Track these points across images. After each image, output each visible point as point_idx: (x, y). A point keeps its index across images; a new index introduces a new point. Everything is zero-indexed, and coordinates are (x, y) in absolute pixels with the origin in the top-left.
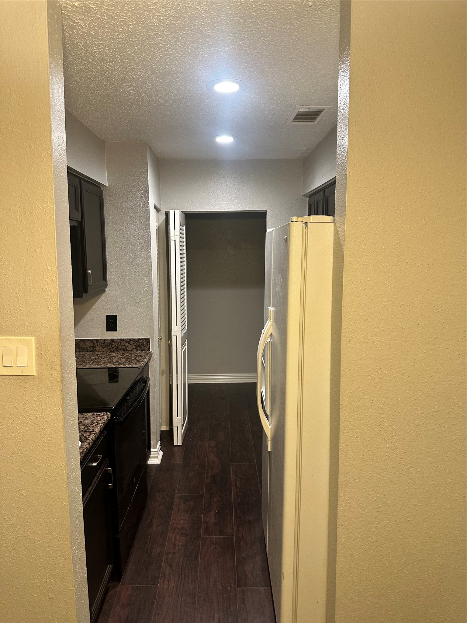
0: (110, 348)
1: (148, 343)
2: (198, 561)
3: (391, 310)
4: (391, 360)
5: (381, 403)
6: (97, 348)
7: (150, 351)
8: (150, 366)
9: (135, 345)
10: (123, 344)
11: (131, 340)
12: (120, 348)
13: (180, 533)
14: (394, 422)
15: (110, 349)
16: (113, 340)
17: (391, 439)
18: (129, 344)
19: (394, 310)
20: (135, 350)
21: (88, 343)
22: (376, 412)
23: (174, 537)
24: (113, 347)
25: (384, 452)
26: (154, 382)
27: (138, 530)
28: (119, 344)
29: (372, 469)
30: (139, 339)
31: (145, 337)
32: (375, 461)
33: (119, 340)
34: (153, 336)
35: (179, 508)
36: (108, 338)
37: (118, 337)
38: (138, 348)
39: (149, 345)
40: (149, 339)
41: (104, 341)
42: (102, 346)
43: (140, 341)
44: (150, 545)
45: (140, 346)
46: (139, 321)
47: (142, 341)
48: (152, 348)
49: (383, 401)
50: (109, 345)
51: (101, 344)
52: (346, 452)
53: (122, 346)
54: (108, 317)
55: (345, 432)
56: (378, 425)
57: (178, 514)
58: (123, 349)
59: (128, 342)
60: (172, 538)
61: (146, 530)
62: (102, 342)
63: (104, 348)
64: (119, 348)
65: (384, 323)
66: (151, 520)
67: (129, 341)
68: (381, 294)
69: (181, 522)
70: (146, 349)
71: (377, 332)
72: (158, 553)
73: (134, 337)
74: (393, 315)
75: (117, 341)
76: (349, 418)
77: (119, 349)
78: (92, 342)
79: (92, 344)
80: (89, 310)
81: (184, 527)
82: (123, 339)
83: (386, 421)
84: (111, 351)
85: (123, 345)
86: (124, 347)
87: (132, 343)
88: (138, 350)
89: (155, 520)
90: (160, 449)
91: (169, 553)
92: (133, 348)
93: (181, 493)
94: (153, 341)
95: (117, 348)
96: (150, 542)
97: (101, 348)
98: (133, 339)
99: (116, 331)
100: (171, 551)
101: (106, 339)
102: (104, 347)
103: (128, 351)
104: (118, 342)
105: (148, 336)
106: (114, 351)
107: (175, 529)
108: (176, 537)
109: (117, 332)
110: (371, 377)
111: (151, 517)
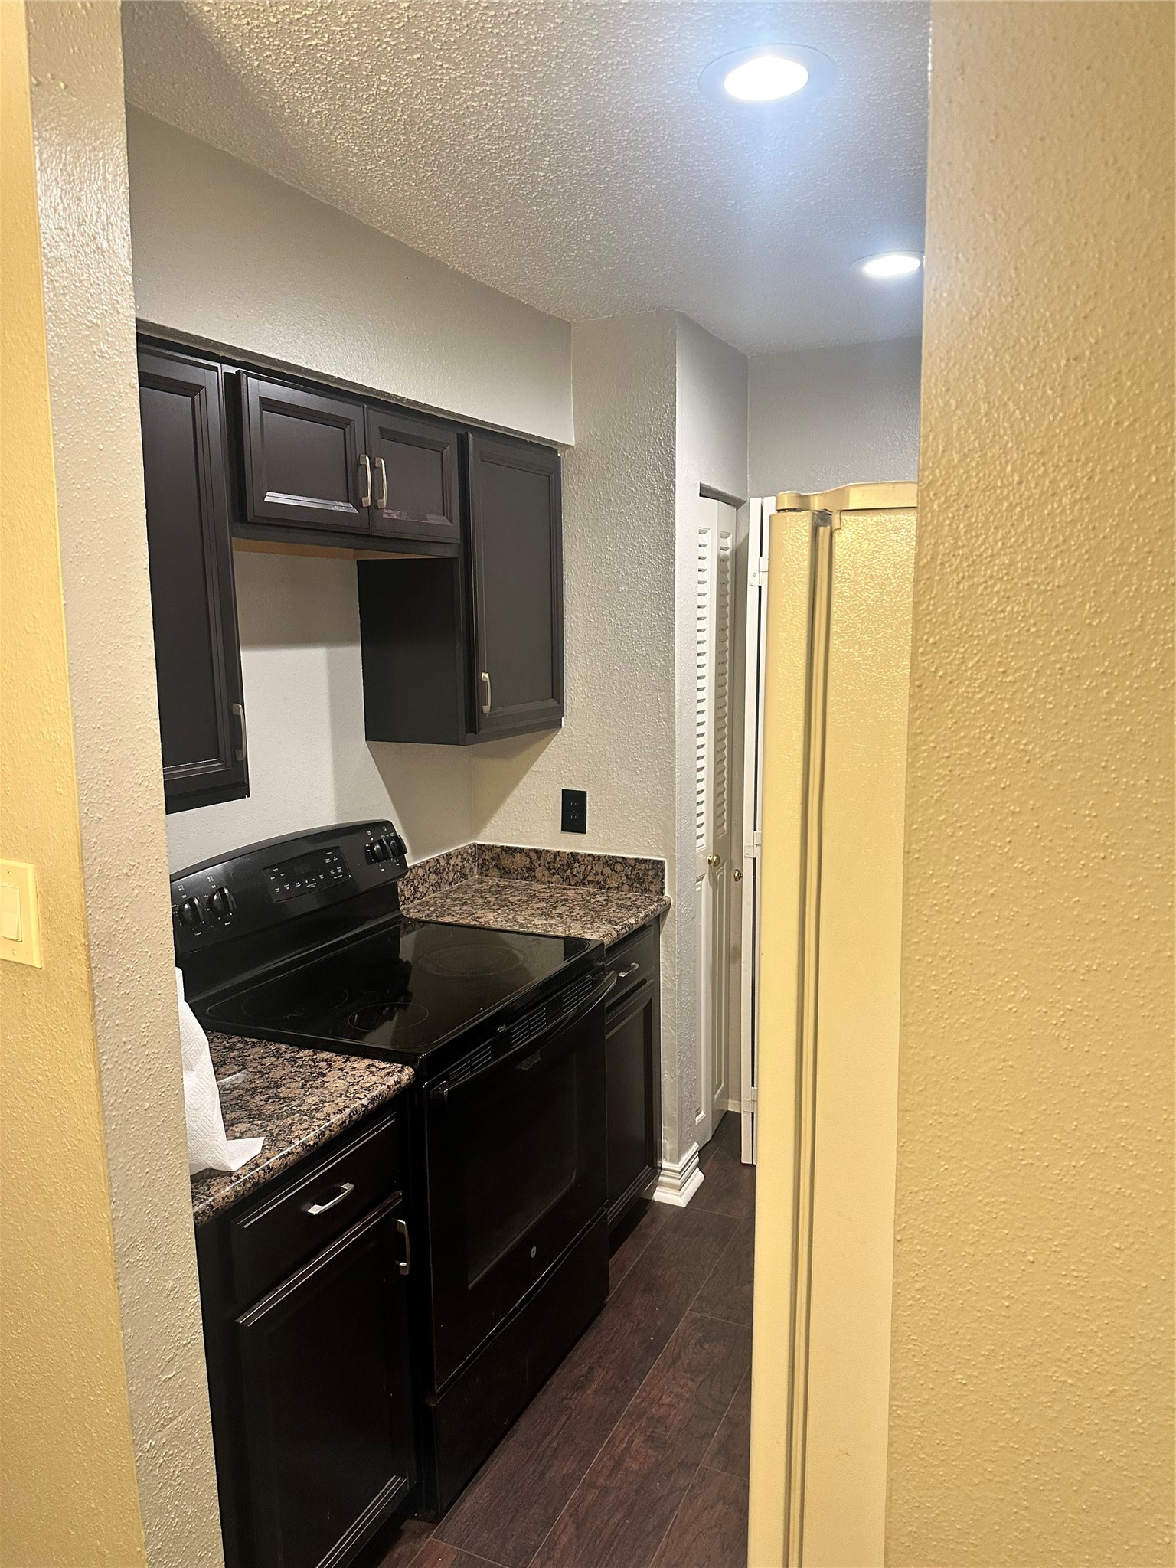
0: (568, 878)
1: (660, 874)
2: (659, 1541)
3: (1130, 887)
4: (1123, 1100)
5: (1075, 1274)
6: (538, 874)
7: (666, 895)
8: (665, 936)
9: (627, 876)
10: (598, 868)
11: (618, 860)
12: (591, 879)
13: (648, 1433)
14: (1133, 1366)
15: (566, 879)
16: (574, 856)
17: (1117, 1431)
18: (613, 870)
19: (1146, 887)
20: (625, 887)
21: (518, 857)
22: (1050, 1303)
23: (626, 1439)
24: (575, 876)
25: (1084, 1473)
26: (672, 981)
27: (544, 1388)
28: (590, 868)
29: (1028, 1525)
30: (637, 860)
31: (652, 855)
32: (1044, 1498)
33: (589, 858)
34: (674, 856)
35: (679, 1354)
36: (564, 850)
37: (587, 848)
38: (635, 885)
39: (663, 878)
40: (662, 863)
41: (555, 858)
42: (549, 869)
43: (638, 866)
44: (555, 1444)
45: (639, 879)
46: (638, 812)
47: (643, 866)
48: (670, 888)
49: (1084, 1268)
50: (565, 868)
51: (549, 863)
52: (918, 1428)
53: (597, 873)
54: (566, 794)
55: (914, 1350)
56: (1060, 1360)
57: (668, 1371)
58: (598, 883)
59: (609, 866)
60: (622, 1441)
61: (564, 1393)
62: (550, 858)
63: (553, 874)
64: (588, 878)
65: (1095, 940)
66: (591, 1369)
67: (612, 862)
68: (1082, 812)
69: (666, 1400)
70: (653, 888)
71: (1060, 974)
72: (564, 1476)
73: (626, 853)
74: (1137, 910)
75: (583, 861)
76: (931, 1301)
77: (589, 881)
78: (528, 856)
79: (528, 862)
80: (525, 773)
81: (667, 1418)
82: (599, 856)
83: (1098, 1351)
84: (570, 884)
85: (599, 871)
86: (600, 878)
87: (619, 868)
88: (635, 889)
89: (601, 1370)
90: (698, 1165)
91: (592, 1485)
92: (623, 884)
93: (703, 1312)
94: (672, 868)
95: (585, 878)
96: (558, 1434)
97: (546, 873)
98: (623, 858)
99: (584, 832)
100: (601, 1481)
101: (559, 852)
102: (554, 871)
103: (609, 888)
104: (586, 862)
105: (661, 854)
106: (576, 885)
107: (639, 1418)
108: (633, 1441)
109: (585, 836)
110: (1031, 1157)
111: (594, 1358)
